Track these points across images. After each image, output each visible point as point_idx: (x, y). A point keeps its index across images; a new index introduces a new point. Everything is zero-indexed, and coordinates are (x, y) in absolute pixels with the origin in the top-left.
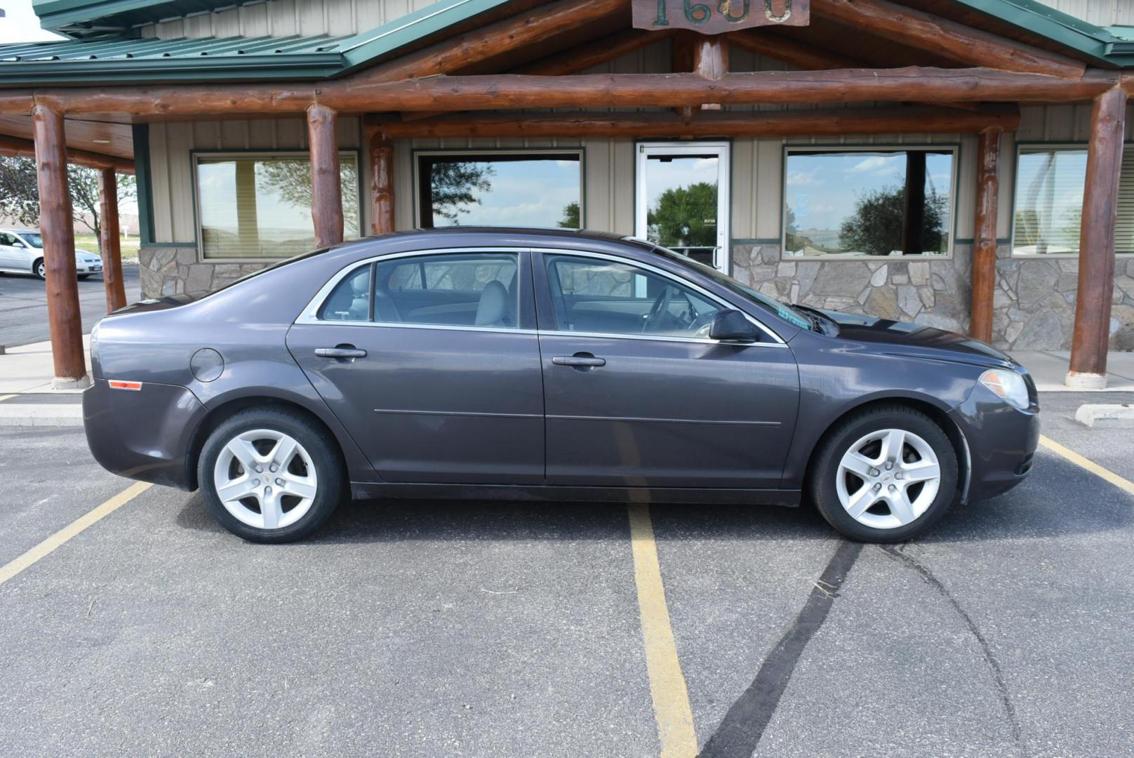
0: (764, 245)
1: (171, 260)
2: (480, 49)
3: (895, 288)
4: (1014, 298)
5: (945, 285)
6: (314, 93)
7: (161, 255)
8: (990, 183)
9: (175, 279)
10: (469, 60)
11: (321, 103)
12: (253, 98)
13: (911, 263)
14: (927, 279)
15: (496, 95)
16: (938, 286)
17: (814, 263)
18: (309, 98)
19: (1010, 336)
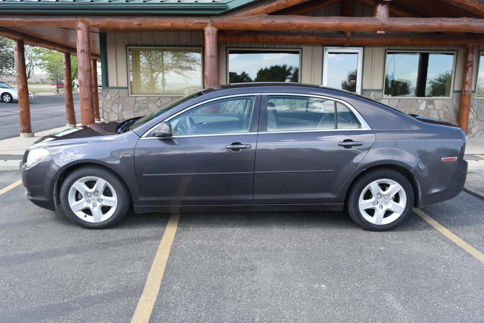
0: (376, 92)
1: (116, 95)
2: (284, 4)
3: (428, 111)
4: (476, 115)
5: (448, 109)
6: (209, 21)
7: (112, 93)
8: (470, 68)
9: (118, 103)
10: (279, 8)
11: (212, 25)
12: (180, 22)
13: (435, 101)
14: (442, 107)
15: (291, 24)
16: (446, 110)
17: (396, 100)
18: (206, 23)
19: (473, 131)
